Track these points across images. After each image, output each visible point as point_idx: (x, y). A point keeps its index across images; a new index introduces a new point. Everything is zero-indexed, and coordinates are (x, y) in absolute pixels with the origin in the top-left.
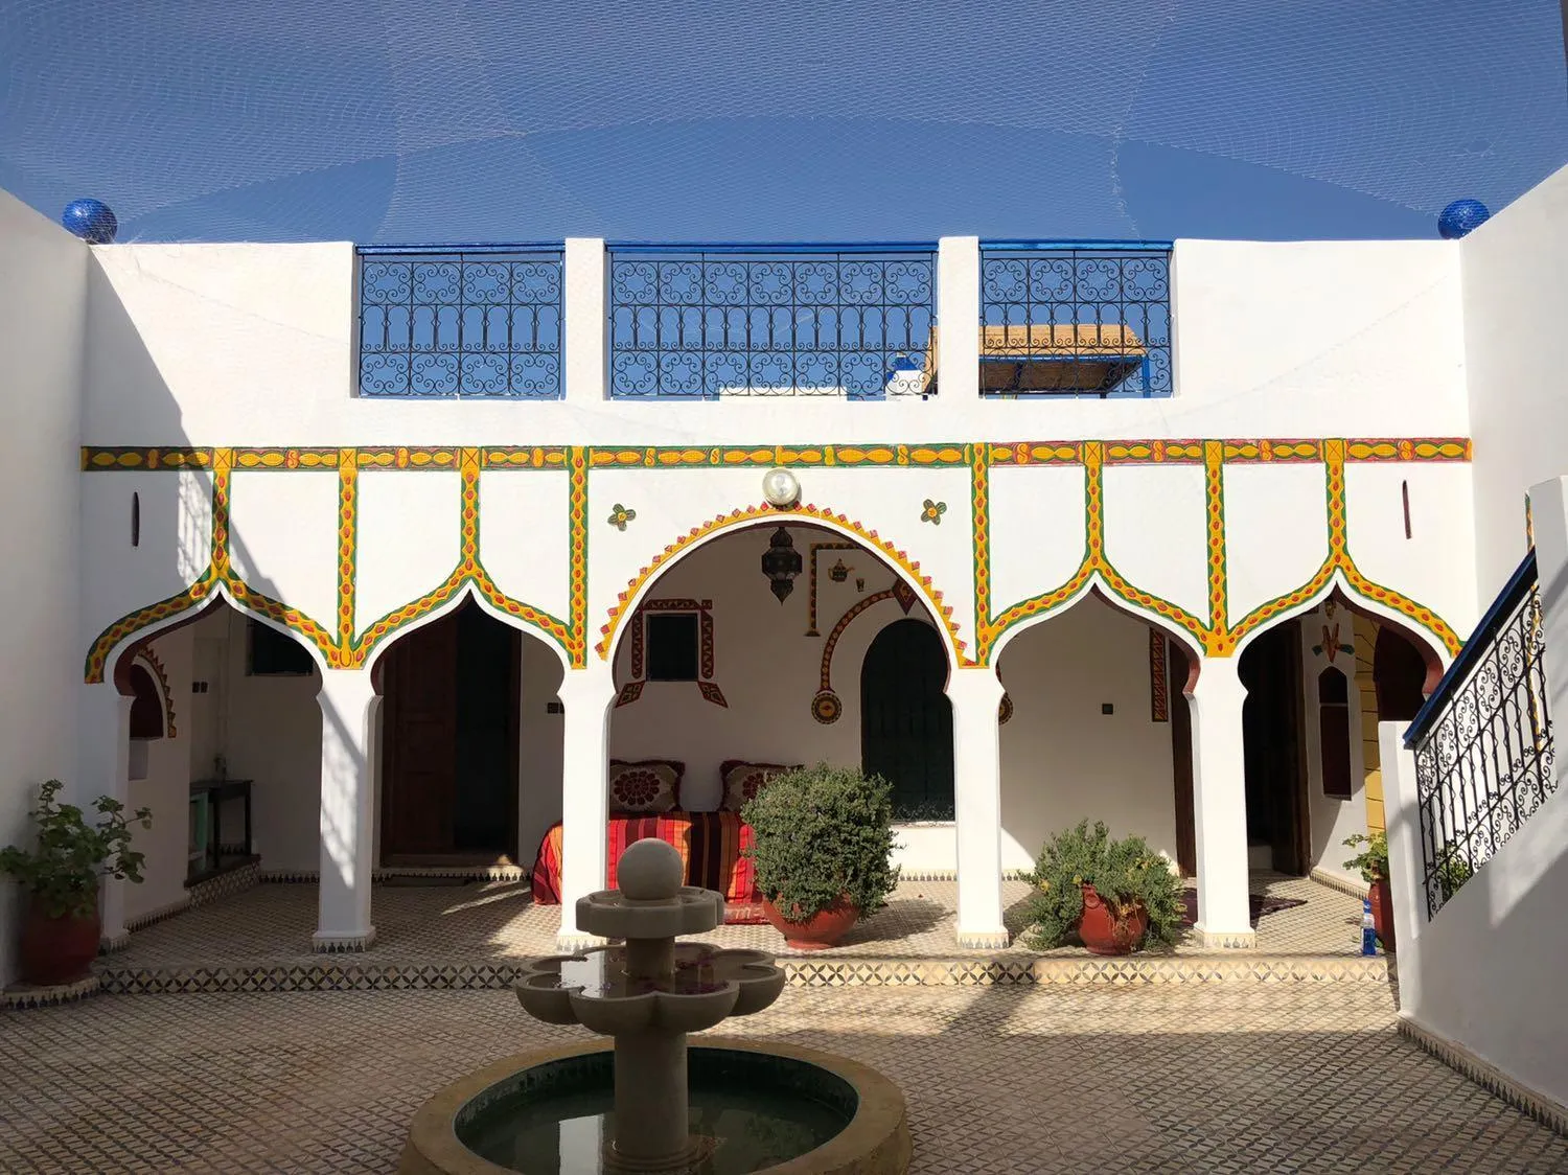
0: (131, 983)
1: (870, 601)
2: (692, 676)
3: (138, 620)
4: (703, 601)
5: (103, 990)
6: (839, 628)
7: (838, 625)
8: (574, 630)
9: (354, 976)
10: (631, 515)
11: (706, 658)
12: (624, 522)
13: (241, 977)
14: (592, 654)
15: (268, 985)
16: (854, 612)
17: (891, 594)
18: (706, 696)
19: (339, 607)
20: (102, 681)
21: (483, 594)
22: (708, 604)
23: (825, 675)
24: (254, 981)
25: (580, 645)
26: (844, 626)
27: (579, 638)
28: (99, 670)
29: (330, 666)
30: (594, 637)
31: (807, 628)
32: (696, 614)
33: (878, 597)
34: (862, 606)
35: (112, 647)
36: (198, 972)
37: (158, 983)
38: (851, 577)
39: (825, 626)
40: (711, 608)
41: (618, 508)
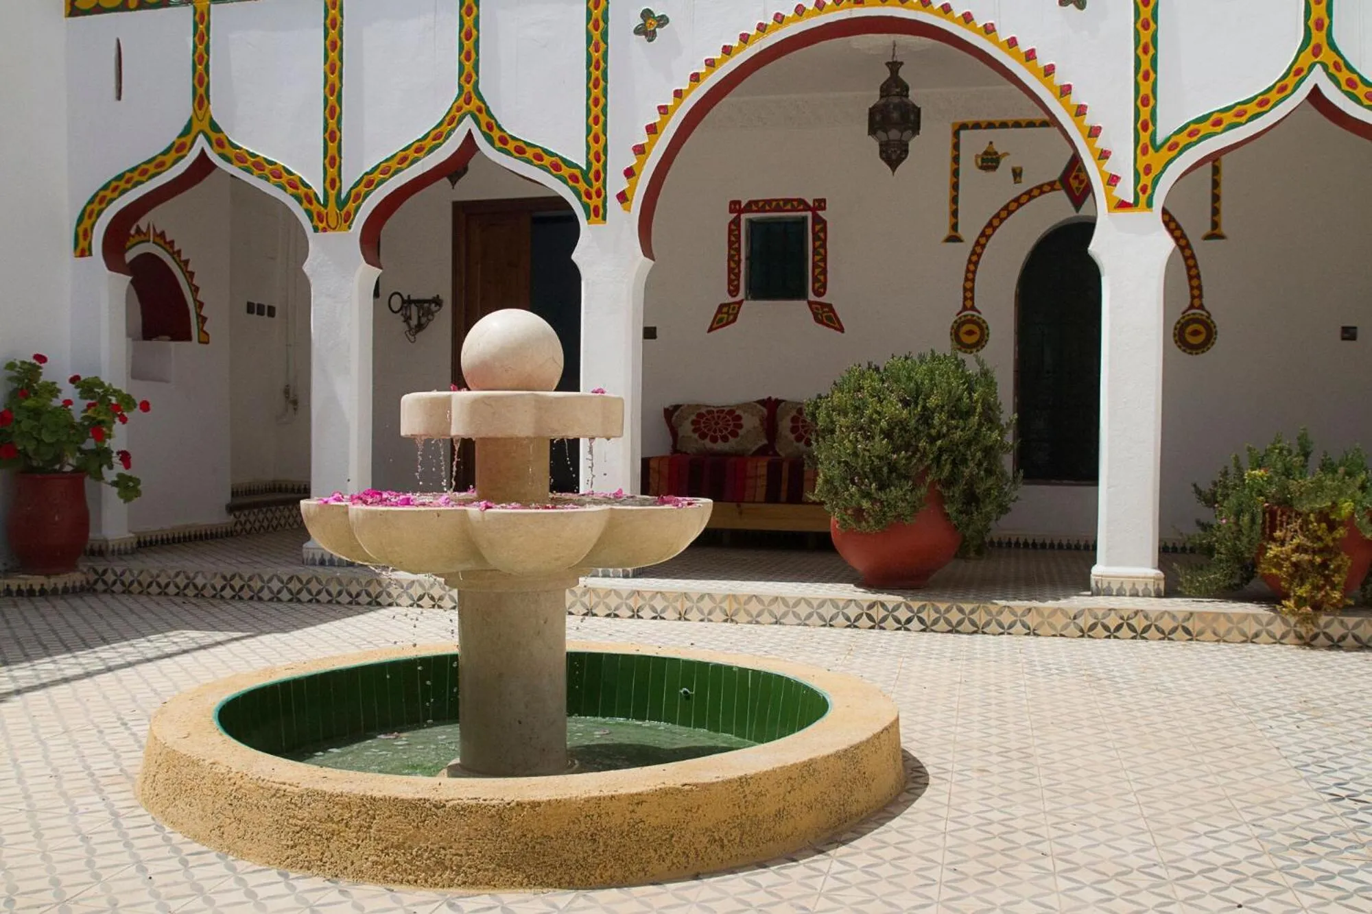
0: (114, 583)
1: (1030, 195)
2: (800, 294)
3: (122, 184)
4: (815, 201)
5: (87, 590)
6: (989, 231)
7: (987, 227)
8: (591, 175)
9: (334, 589)
10: (663, 21)
11: (817, 271)
12: (654, 32)
13: (219, 583)
14: (612, 202)
15: (246, 594)
16: (1008, 210)
17: (1058, 185)
18: (818, 320)
19: (325, 158)
20: (91, 254)
21: (484, 134)
22: (821, 204)
23: (969, 292)
24: (232, 588)
25: (598, 194)
26: (995, 229)
27: (597, 185)
28: (87, 243)
29: (316, 229)
30: (615, 183)
31: (946, 232)
32: (805, 219)
33: (1041, 190)
34: (1018, 202)
35: (99, 215)
36: (177, 575)
37: (140, 584)
38: (1005, 167)
39: (970, 231)
40: (824, 209)
41: (647, 14)
